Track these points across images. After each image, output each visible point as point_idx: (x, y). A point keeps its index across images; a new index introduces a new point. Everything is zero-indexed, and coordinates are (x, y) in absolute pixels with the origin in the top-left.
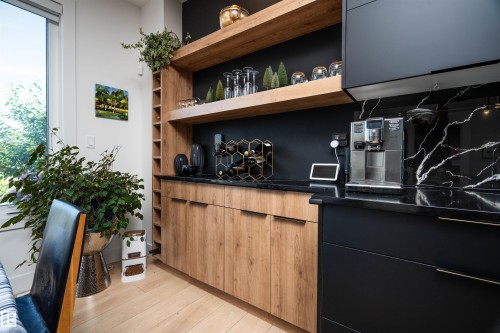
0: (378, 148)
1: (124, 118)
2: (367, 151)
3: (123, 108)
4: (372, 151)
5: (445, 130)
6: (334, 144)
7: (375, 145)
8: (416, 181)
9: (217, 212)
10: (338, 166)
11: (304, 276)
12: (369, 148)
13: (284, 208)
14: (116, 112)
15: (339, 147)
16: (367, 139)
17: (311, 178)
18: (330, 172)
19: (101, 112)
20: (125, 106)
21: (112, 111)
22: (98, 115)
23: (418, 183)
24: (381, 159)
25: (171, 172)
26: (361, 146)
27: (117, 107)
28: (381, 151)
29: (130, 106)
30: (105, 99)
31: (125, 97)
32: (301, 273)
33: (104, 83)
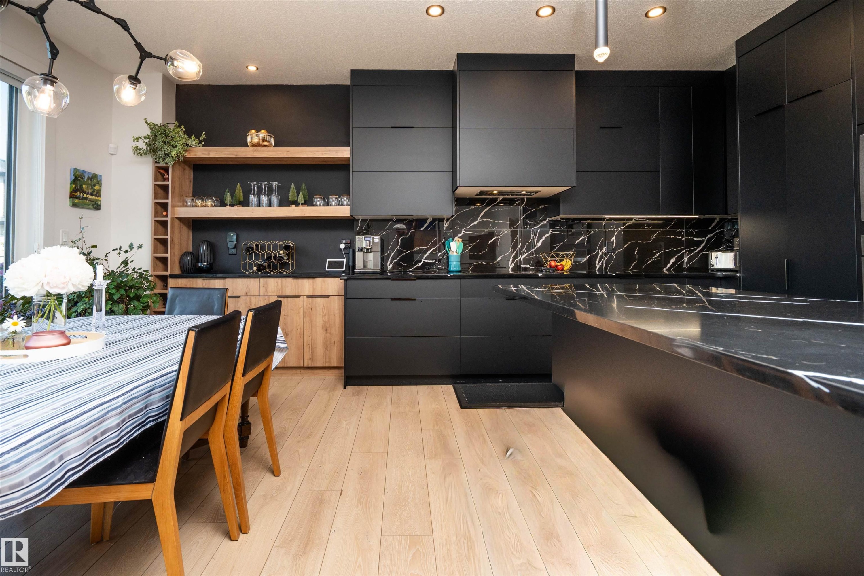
0: (369, 251)
1: (97, 207)
2: (364, 252)
3: (96, 196)
4: (367, 252)
5: (400, 240)
6: (342, 246)
7: (368, 249)
8: (388, 268)
9: (251, 301)
10: (345, 260)
11: (329, 331)
12: (366, 251)
13: (314, 290)
14: (90, 200)
15: (345, 248)
16: (364, 246)
17: (327, 270)
18: (340, 265)
19: (76, 201)
20: (98, 194)
21: (86, 199)
22: (74, 205)
23: (389, 270)
24: (370, 256)
25: (177, 271)
26: (361, 249)
27: (92, 194)
28: (371, 252)
29: (103, 194)
30: (81, 186)
31: (99, 183)
32: (326, 330)
33: (82, 167)
